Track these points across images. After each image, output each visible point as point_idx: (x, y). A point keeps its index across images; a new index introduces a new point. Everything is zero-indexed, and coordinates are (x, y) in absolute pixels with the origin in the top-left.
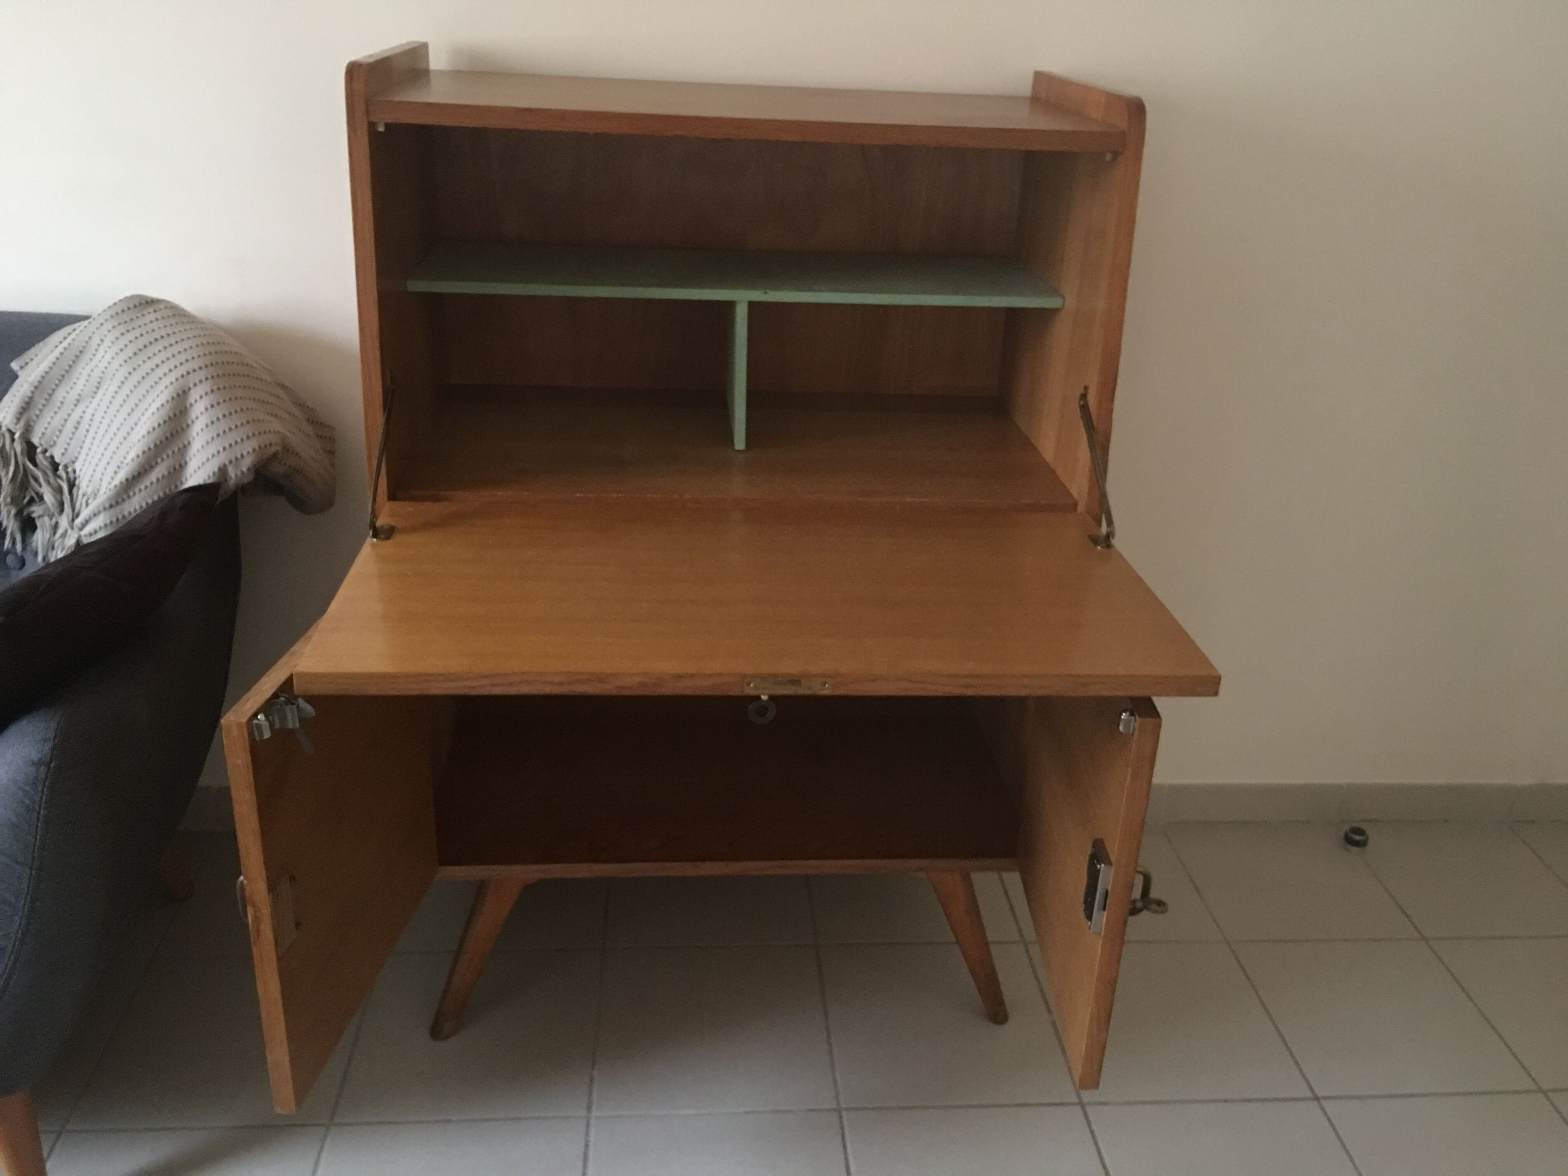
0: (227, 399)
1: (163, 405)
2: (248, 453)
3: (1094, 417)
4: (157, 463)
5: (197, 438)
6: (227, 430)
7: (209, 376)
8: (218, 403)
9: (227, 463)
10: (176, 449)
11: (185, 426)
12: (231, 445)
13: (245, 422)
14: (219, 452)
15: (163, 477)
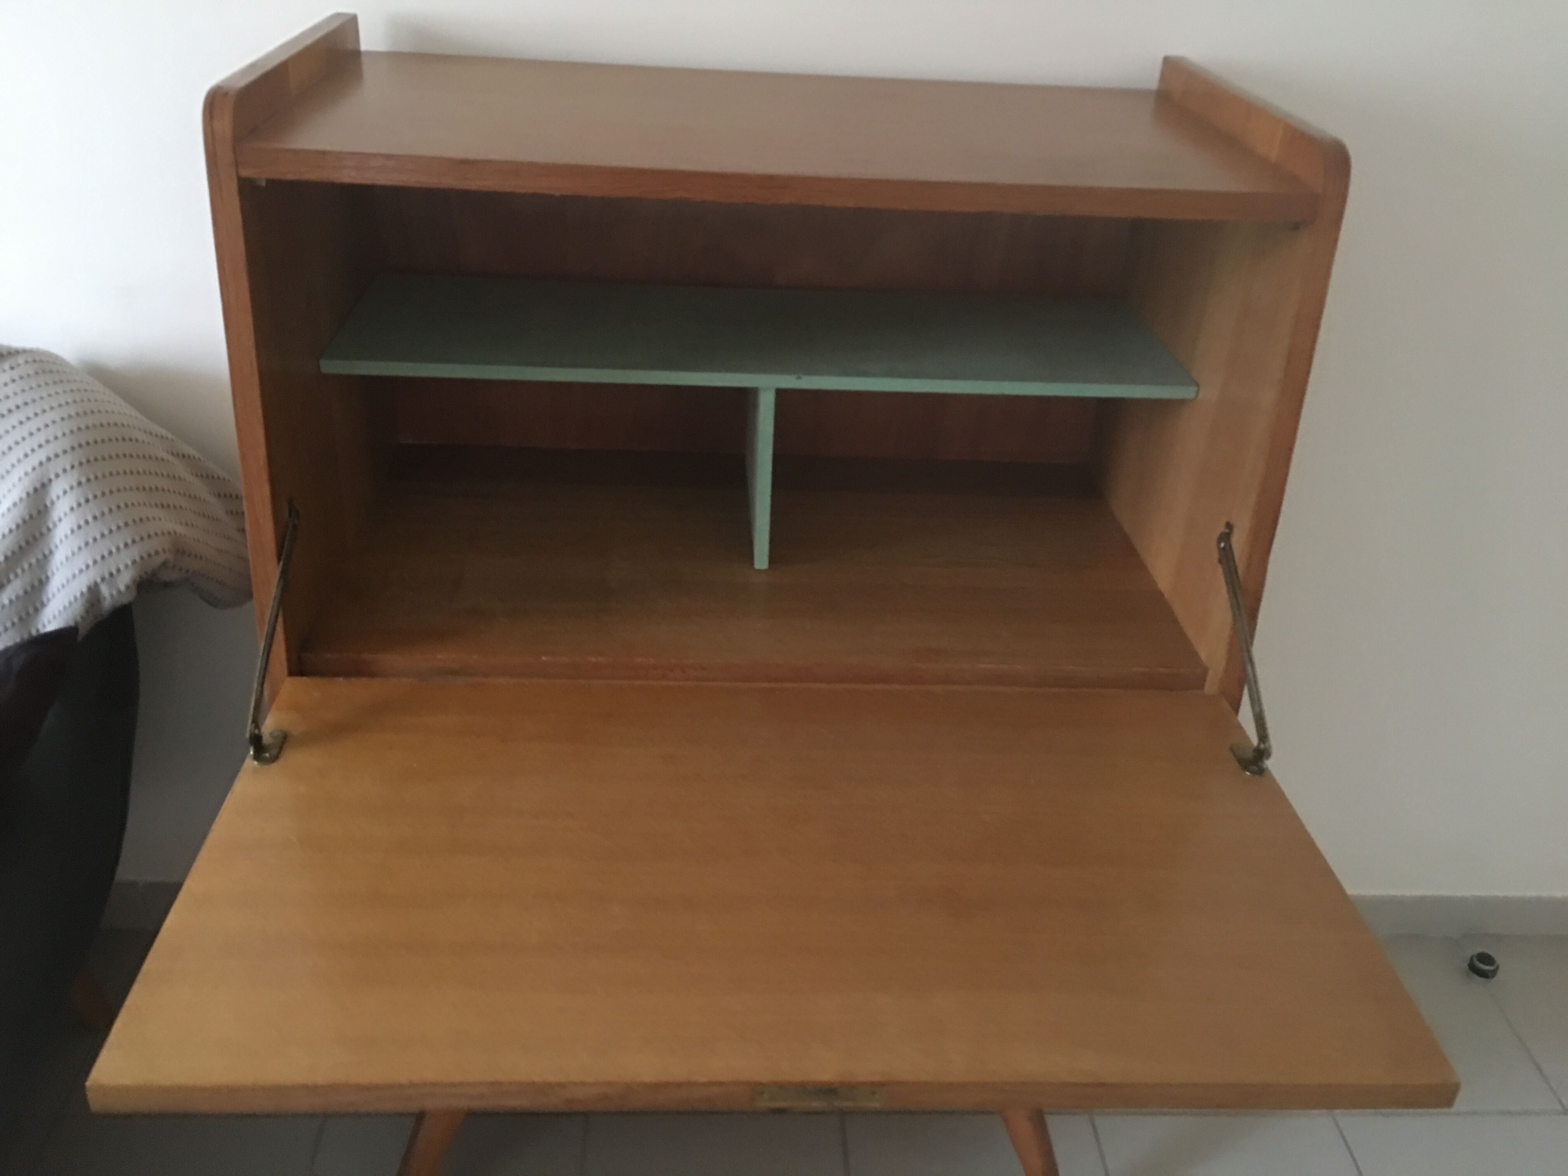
0: (99, 494)
1: (15, 504)
2: (127, 566)
3: (1241, 571)
4: (9, 581)
5: (61, 547)
6: (98, 537)
7: (76, 464)
8: (87, 501)
9: (99, 580)
10: (33, 561)
11: (44, 530)
12: (103, 557)
13: (122, 524)
14: (88, 567)
15: (18, 597)
